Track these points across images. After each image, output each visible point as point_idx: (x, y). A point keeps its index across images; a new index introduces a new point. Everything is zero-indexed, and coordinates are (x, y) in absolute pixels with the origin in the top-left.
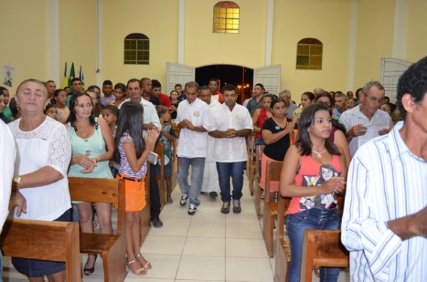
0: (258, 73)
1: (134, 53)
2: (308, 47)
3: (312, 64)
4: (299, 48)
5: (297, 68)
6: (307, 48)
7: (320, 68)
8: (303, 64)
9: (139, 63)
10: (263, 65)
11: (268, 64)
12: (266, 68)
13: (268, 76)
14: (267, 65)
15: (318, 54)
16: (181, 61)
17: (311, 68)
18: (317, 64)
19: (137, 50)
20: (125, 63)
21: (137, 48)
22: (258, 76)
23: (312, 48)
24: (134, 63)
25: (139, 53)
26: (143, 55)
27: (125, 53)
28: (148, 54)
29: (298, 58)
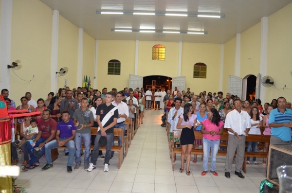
0: (174, 80)
1: (113, 69)
3: (201, 75)
4: (195, 67)
5: (194, 77)
6: (199, 67)
7: (206, 78)
8: (197, 76)
9: (115, 74)
10: (177, 76)
11: (179, 75)
12: (178, 78)
13: (179, 81)
15: (204, 70)
16: (136, 74)
18: (204, 76)
19: (114, 68)
20: (108, 74)
21: (114, 67)
23: (201, 67)
24: (113, 74)
25: (116, 69)
26: (117, 71)
27: (109, 69)
28: (119, 70)
29: (194, 72)
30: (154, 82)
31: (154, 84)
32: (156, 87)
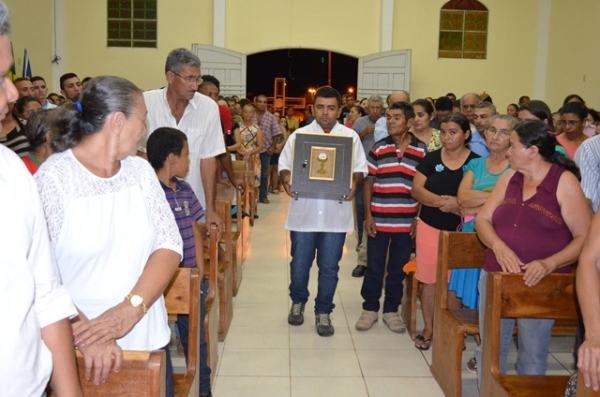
0: (366, 65)
1: (127, 25)
2: (461, 16)
3: (467, 47)
4: (444, 16)
5: (441, 55)
6: (459, 17)
7: (484, 56)
8: (452, 48)
9: (137, 45)
10: (377, 51)
11: (387, 47)
12: (381, 56)
13: (387, 70)
14: (384, 50)
15: (478, 29)
16: (219, 42)
17: (467, 56)
19: (132, 20)
20: (110, 44)
22: (366, 70)
23: (469, 17)
24: (127, 45)
25: (137, 25)
26: (145, 30)
27: (111, 25)
28: (153, 26)
29: (442, 36)
30: (280, 84)
31: (280, 92)
32: (287, 102)
